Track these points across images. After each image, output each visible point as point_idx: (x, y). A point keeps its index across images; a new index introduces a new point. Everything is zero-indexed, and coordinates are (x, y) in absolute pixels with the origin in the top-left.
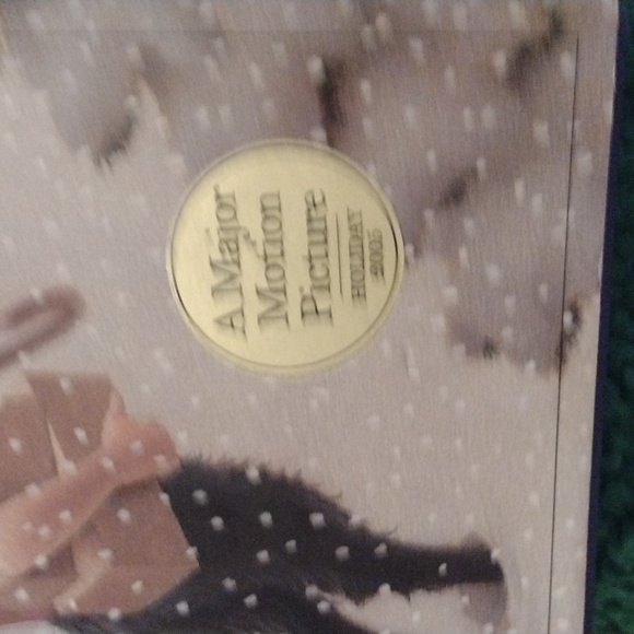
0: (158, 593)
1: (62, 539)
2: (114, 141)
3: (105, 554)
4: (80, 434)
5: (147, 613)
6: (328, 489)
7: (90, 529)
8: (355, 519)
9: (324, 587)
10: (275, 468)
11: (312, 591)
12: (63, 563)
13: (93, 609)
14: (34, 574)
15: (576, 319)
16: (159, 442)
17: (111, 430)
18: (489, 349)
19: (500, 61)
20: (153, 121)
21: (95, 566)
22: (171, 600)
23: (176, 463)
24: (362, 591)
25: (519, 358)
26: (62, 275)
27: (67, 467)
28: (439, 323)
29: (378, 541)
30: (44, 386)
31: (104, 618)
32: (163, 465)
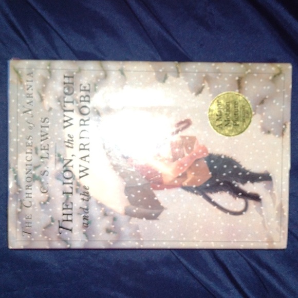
0: (203, 182)
1: (185, 170)
2: (199, 91)
3: (193, 173)
4: (190, 148)
5: (200, 186)
6: (238, 161)
7: (190, 168)
8: (243, 167)
9: (237, 181)
10: (227, 156)
11: (234, 182)
12: (184, 176)
13: (190, 185)
14: (179, 177)
15: (286, 127)
16: (205, 150)
17: (195, 147)
18: (269, 132)
19: (271, 78)
20: (207, 88)
21: (191, 176)
22: (206, 183)
23: (208, 155)
24: (244, 182)
25: (275, 134)
26: (188, 116)
27: (187, 155)
28: (259, 127)
29: (247, 171)
30: (183, 137)
31: (192, 187)
32: (205, 155)
